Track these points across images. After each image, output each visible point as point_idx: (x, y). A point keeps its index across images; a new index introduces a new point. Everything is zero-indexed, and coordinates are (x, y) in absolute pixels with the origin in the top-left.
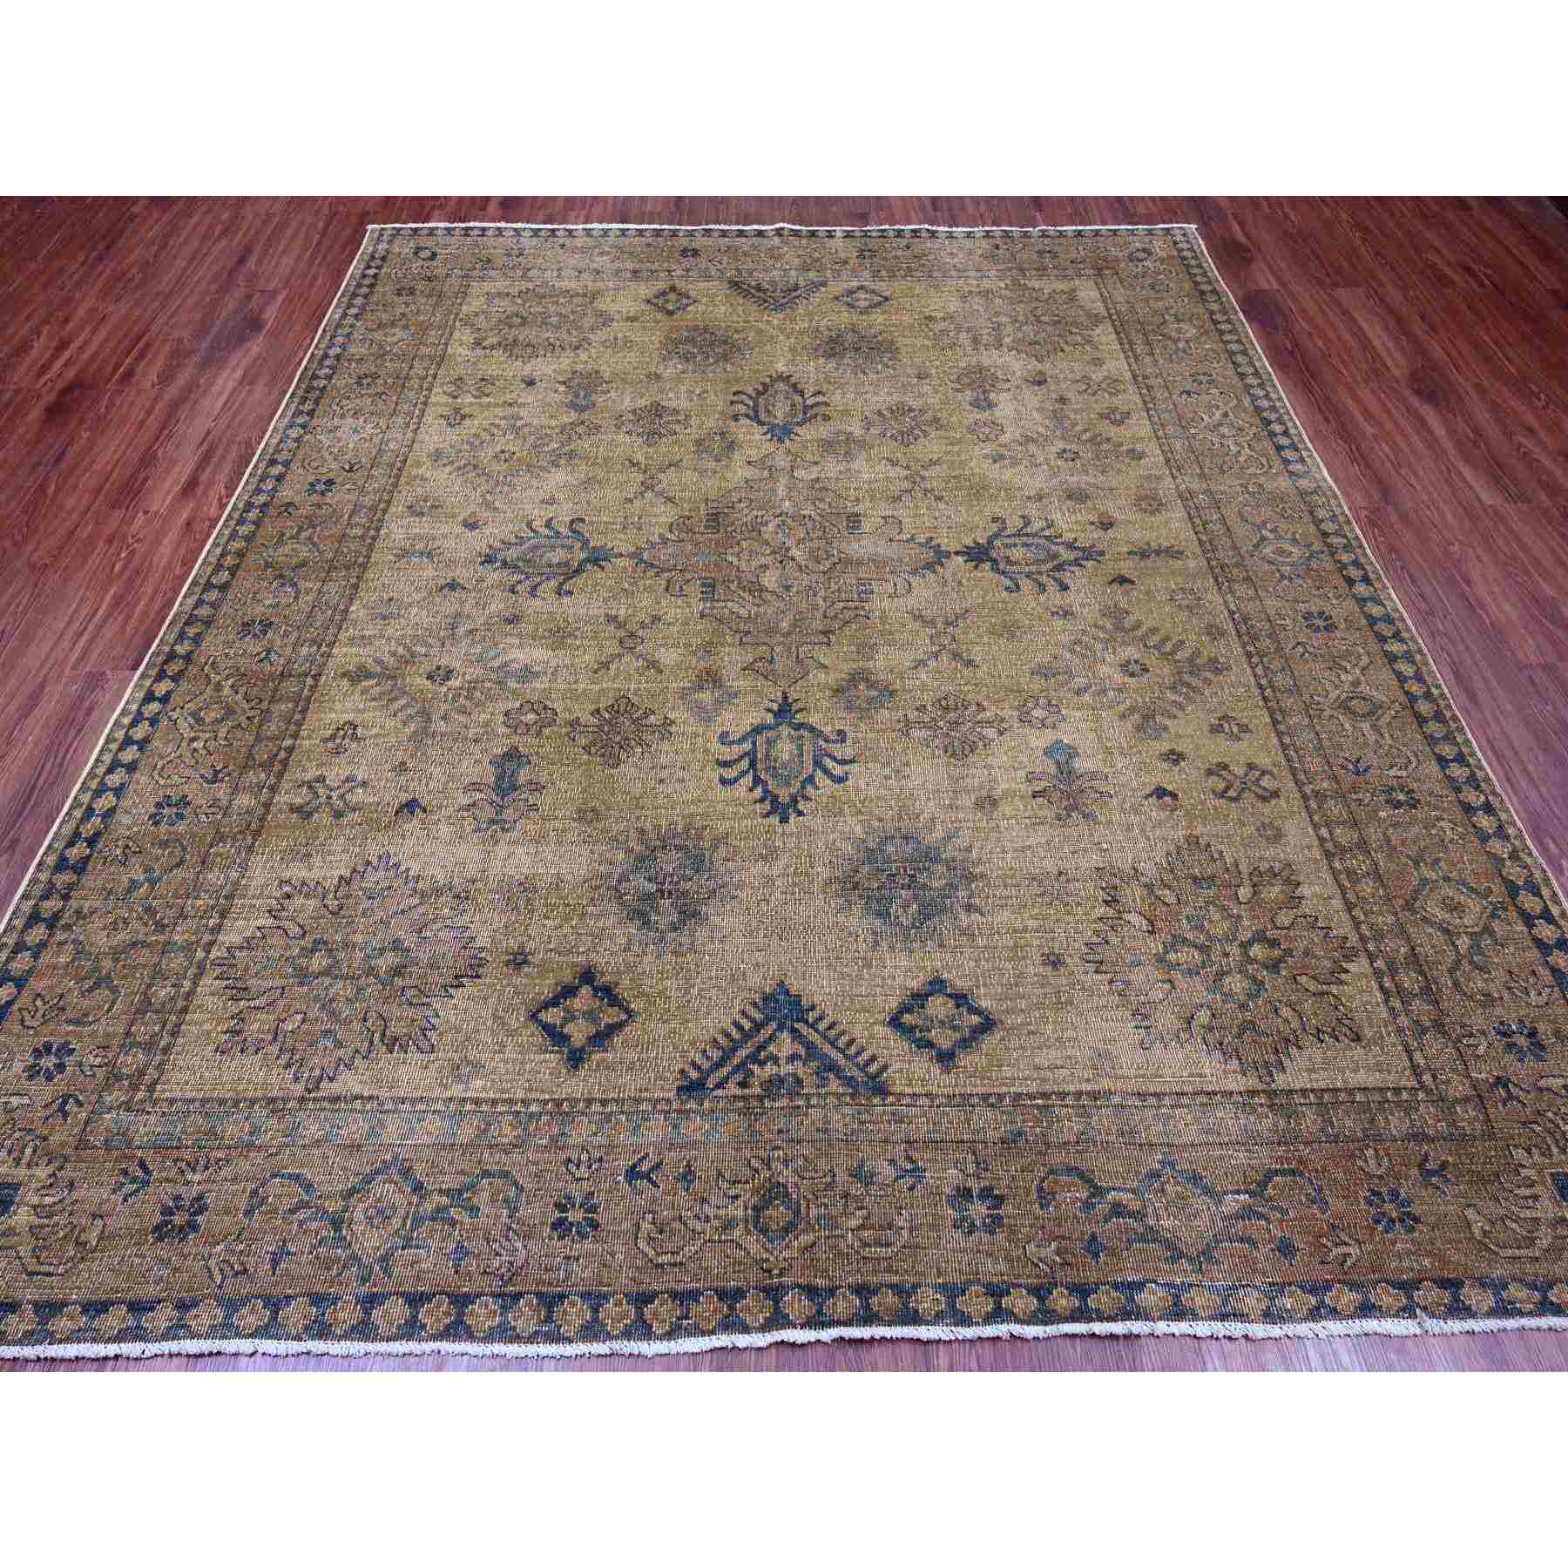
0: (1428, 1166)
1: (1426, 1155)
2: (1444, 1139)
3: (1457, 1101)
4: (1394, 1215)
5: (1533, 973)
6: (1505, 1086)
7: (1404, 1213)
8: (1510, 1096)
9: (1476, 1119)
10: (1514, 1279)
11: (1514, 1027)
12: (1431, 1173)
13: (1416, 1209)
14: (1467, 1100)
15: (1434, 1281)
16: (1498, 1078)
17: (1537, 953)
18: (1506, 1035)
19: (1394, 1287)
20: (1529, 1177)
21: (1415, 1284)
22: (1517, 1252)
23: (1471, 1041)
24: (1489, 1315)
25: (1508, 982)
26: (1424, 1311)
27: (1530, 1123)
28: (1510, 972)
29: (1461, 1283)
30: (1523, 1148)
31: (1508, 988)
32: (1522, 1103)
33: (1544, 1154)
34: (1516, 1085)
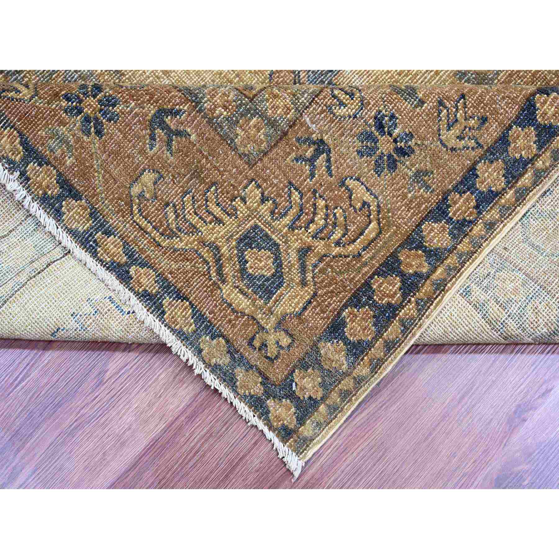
0: (168, 120)
1: (178, 112)
2: (210, 121)
3: (263, 116)
4: (87, 111)
5: (484, 120)
6: (318, 153)
7: (96, 119)
8: (311, 161)
9: (258, 143)
10: (122, 238)
11: (397, 131)
12: (163, 126)
13: (109, 127)
14: (272, 123)
15: (60, 175)
16: (322, 141)
17: (513, 111)
18: (380, 127)
19: (21, 143)
20: (236, 210)
21: (42, 161)
22: (150, 229)
23: (342, 96)
24: (70, 231)
25: (448, 98)
26: (24, 178)
27: (296, 189)
28: (463, 96)
29: (77, 196)
30: (263, 194)
31: (441, 103)
32: (312, 175)
33: (272, 213)
34: (328, 160)
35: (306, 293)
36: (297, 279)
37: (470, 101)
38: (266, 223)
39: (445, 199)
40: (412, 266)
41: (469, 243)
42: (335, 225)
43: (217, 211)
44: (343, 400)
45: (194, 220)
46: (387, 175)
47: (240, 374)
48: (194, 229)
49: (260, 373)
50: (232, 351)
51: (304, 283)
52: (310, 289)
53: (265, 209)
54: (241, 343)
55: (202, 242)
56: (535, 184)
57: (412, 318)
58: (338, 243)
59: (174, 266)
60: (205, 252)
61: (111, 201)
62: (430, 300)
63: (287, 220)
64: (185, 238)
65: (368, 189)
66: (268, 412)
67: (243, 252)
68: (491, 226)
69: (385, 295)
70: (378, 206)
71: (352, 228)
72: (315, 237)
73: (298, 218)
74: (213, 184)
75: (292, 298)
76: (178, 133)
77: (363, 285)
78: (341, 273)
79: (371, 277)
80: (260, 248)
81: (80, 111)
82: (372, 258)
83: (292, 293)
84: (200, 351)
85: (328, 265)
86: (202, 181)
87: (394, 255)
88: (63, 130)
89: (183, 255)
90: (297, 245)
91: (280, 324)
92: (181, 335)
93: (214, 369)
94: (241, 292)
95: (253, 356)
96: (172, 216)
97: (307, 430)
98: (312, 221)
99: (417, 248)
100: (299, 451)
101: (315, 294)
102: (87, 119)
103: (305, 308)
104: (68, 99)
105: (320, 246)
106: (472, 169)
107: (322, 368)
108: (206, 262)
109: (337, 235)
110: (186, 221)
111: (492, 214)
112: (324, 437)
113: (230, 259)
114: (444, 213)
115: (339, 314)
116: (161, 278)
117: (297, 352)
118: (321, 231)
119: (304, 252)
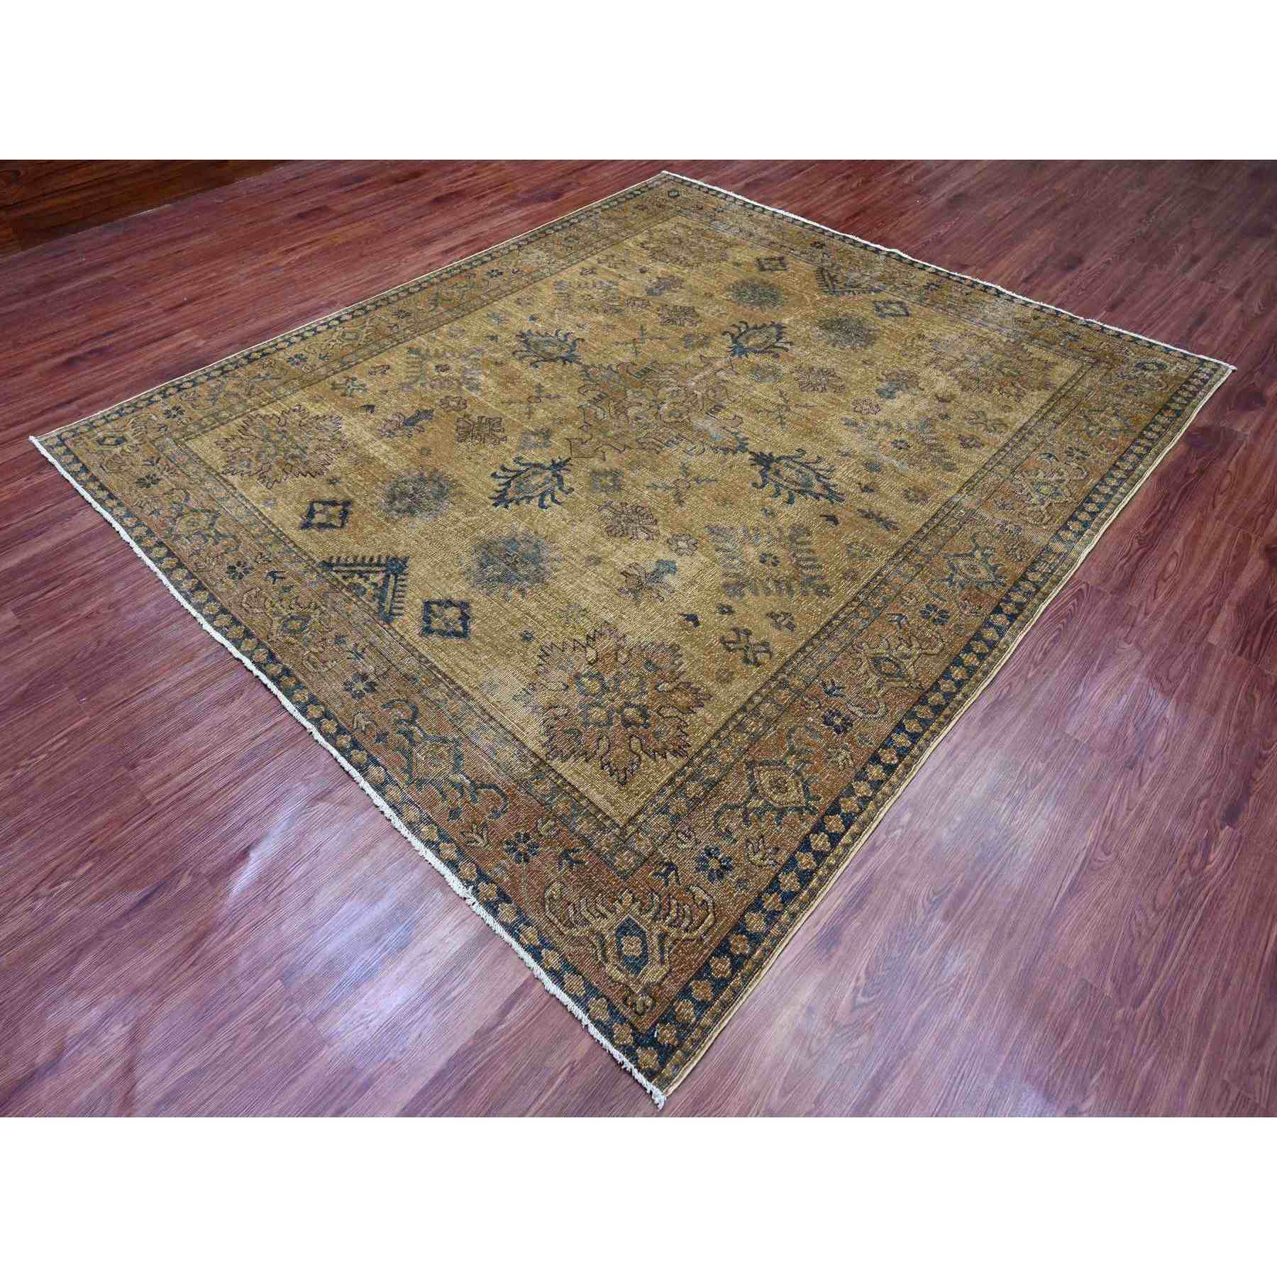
0: (571, 855)
1: (578, 851)
2: (598, 855)
3: (632, 850)
4: (521, 850)
5: (777, 849)
6: (669, 870)
7: (526, 854)
8: (665, 874)
9: (629, 864)
10: (537, 928)
11: (720, 856)
13: (533, 859)
14: (638, 854)
15: (499, 888)
16: (671, 863)
17: (796, 845)
18: (709, 854)
19: (477, 871)
20: (615, 908)
21: (489, 881)
22: (556, 921)
23: (683, 838)
24: (502, 924)
25: (752, 838)
26: (476, 892)
27: (657, 893)
28: (762, 837)
29: (508, 901)
30: (633, 897)
31: (748, 841)
32: (667, 884)
33: (640, 910)
34: (676, 874)
35: (664, 970)
36: (658, 959)
37: (767, 839)
38: (636, 917)
39: (760, 897)
40: (737, 948)
41: (779, 928)
42: (684, 916)
43: (603, 910)
44: (695, 1046)
45: (587, 915)
46: (717, 883)
47: (617, 1029)
48: (586, 922)
49: (632, 1025)
50: (611, 1007)
51: (662, 962)
52: (667, 967)
53: (635, 907)
54: (618, 1001)
55: (592, 931)
56: (821, 885)
57: (739, 987)
58: (686, 930)
59: (573, 950)
60: (593, 938)
61: (531, 903)
62: (751, 974)
63: (650, 914)
64: (580, 929)
65: (705, 892)
66: (637, 1059)
67: (619, 938)
68: (794, 916)
69: (719, 972)
70: (713, 903)
71: (696, 918)
72: (670, 925)
73: (659, 913)
74: (600, 892)
75: (654, 972)
76: (577, 862)
77: (704, 965)
78: (688, 954)
79: (710, 958)
80: (631, 935)
81: (515, 850)
82: (711, 942)
83: (654, 968)
84: (588, 1010)
85: (679, 947)
86: (592, 890)
87: (726, 940)
88: (504, 862)
89: (578, 941)
90: (657, 932)
91: (646, 990)
92: (575, 998)
93: (598, 1024)
94: (619, 969)
95: (625, 1012)
96: (572, 912)
97: (668, 1070)
98: (668, 914)
99: (742, 933)
100: (661, 1087)
101: (670, 970)
102: (520, 854)
103: (663, 980)
104: (508, 843)
105: (673, 933)
106: (776, 877)
107: (676, 1022)
108: (594, 946)
109: (685, 924)
110: (582, 916)
111: (794, 907)
112: (681, 1077)
113: (611, 944)
114: (760, 907)
115: (688, 984)
116: (563, 958)
117: (659, 1010)
118: (675, 921)
119: (663, 937)
